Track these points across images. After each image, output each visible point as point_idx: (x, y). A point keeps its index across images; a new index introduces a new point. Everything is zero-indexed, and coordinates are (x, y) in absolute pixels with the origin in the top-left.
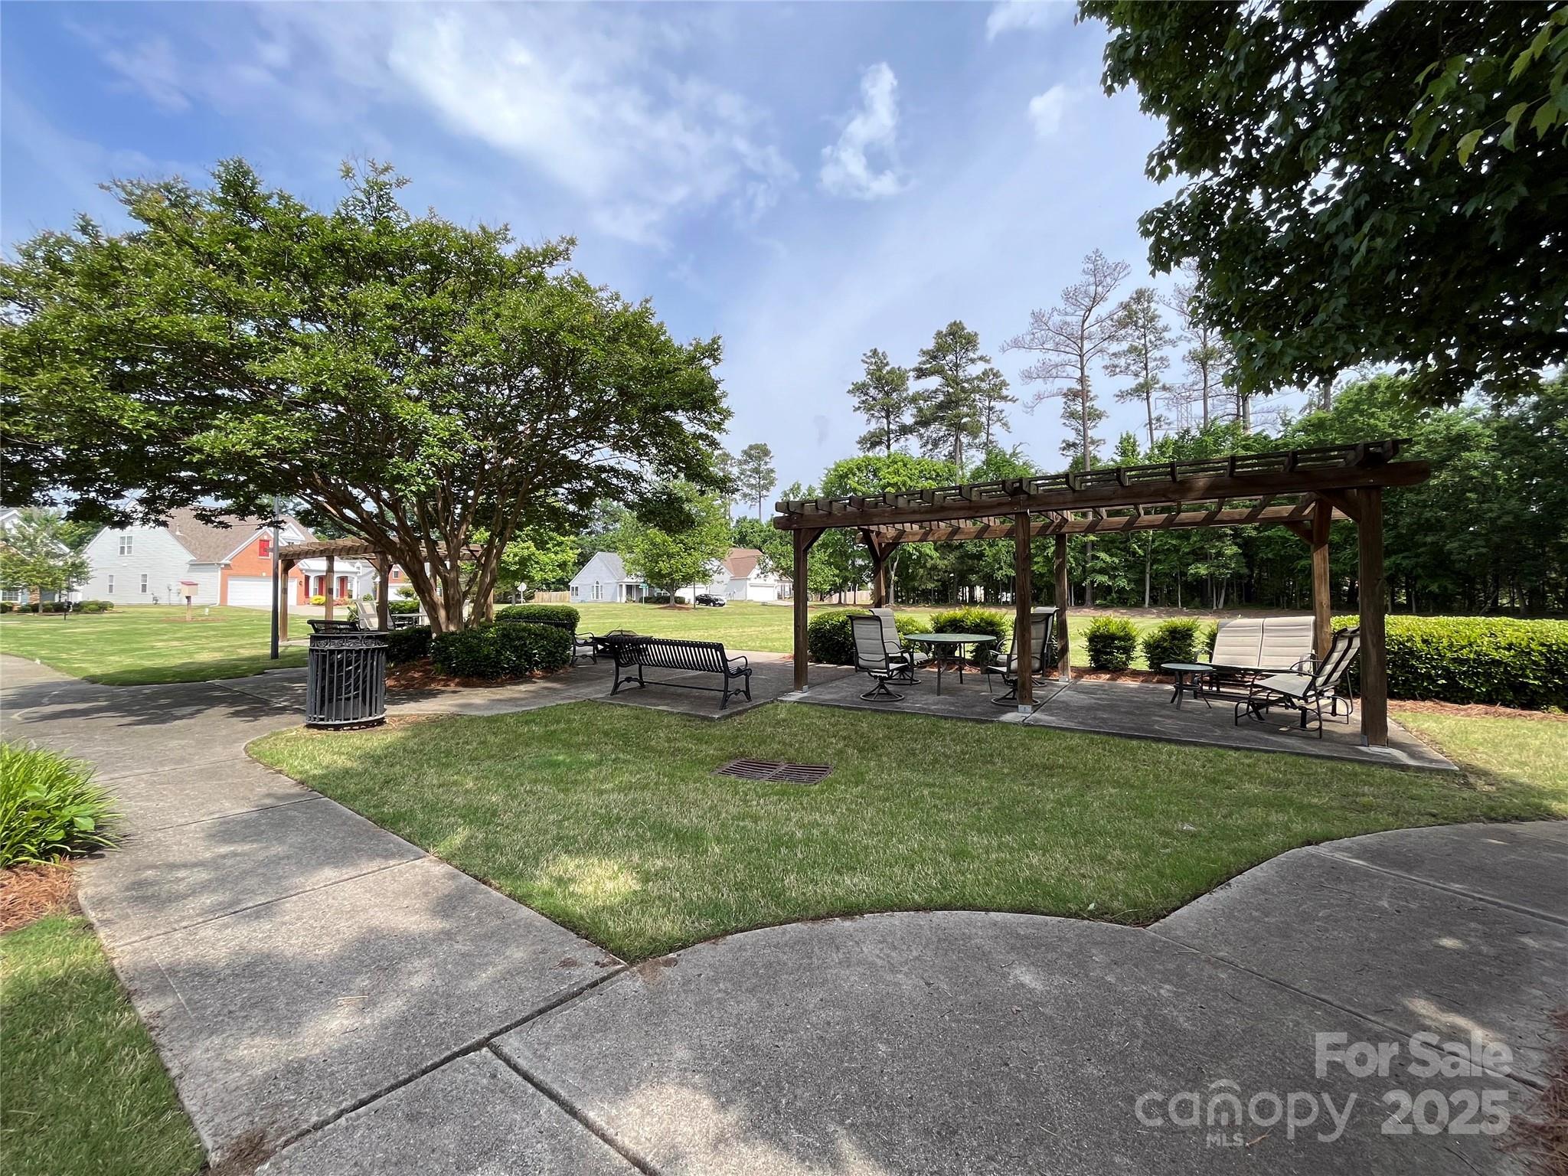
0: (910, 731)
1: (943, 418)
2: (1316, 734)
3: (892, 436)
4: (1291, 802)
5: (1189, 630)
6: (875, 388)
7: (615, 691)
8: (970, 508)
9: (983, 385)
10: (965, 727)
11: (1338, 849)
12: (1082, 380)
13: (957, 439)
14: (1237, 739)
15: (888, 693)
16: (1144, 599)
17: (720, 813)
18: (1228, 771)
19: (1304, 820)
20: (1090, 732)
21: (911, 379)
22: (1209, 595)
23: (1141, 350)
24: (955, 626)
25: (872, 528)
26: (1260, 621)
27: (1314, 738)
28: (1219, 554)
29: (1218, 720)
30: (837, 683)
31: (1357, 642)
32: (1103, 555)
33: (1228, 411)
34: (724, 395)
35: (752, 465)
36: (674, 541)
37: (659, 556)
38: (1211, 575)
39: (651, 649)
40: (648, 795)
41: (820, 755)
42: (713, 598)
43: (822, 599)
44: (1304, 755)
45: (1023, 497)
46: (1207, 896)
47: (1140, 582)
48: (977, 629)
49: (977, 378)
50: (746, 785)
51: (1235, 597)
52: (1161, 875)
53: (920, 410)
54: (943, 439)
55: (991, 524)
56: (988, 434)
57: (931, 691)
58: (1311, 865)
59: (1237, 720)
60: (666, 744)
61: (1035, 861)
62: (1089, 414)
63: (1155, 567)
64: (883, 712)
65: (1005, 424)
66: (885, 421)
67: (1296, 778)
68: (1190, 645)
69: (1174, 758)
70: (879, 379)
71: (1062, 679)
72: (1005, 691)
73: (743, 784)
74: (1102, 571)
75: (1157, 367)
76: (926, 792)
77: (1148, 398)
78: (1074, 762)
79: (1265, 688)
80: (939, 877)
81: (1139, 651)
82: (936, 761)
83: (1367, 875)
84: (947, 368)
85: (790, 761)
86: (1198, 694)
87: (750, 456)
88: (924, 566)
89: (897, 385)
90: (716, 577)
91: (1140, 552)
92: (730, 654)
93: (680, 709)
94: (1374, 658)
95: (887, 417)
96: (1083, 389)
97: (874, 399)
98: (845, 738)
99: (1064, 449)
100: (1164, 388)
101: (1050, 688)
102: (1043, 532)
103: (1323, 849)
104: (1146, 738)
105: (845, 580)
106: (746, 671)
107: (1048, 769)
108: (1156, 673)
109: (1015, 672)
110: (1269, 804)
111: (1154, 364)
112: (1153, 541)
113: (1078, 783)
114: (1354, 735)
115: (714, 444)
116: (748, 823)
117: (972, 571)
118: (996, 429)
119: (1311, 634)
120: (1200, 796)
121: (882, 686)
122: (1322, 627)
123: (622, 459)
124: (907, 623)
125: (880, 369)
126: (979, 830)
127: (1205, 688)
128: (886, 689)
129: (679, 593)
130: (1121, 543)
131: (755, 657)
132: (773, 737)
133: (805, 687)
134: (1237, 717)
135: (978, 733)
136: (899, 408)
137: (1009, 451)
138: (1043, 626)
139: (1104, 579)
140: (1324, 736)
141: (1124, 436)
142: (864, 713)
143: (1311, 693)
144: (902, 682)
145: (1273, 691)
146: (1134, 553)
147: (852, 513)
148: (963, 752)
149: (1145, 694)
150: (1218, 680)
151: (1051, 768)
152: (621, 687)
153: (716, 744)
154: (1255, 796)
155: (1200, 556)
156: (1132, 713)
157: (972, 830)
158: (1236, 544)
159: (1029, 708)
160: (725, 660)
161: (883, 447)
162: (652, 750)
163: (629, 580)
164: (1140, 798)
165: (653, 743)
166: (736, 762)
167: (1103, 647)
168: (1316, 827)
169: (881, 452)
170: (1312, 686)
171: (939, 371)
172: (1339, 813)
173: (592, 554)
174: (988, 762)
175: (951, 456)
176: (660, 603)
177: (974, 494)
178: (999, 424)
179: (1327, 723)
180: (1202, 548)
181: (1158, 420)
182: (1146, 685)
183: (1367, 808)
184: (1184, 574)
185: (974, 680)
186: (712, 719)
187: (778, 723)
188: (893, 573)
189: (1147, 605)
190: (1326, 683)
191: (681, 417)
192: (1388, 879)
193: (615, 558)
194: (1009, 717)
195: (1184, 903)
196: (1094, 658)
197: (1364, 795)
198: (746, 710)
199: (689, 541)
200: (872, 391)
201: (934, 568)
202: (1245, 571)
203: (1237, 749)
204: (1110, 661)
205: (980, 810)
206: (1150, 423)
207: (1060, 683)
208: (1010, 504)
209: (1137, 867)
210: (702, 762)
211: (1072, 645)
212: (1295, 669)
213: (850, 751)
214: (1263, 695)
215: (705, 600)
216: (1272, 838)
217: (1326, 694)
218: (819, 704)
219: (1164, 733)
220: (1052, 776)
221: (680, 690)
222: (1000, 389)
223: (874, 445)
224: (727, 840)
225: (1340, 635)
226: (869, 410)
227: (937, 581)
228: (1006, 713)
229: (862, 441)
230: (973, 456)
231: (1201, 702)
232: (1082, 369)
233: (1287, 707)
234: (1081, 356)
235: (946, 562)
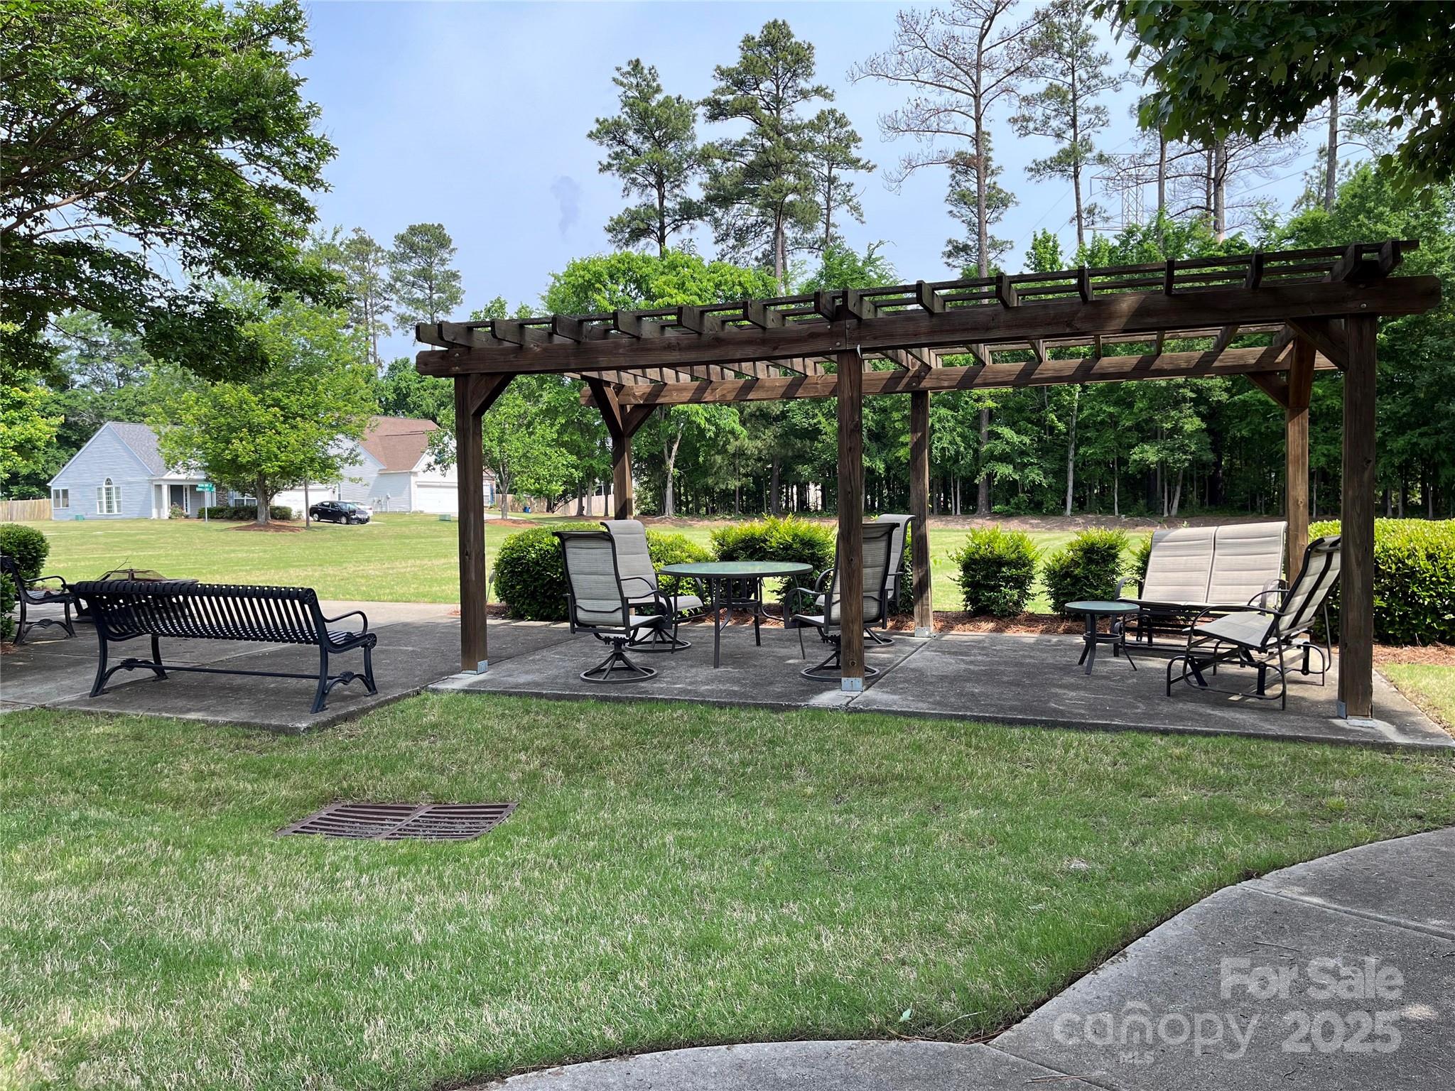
0: (659, 730)
1: (754, 193)
2: (1277, 704)
3: (667, 220)
4: (1232, 812)
5: (1112, 547)
6: (637, 131)
7: (99, 689)
8: (763, 342)
9: (819, 139)
10: (752, 719)
11: (1287, 882)
12: (979, 138)
13: (778, 230)
14: (1167, 716)
15: (630, 668)
16: (1064, 503)
17: (273, 911)
18: (1150, 769)
19: (1248, 839)
20: (951, 717)
21: (701, 120)
22: (1159, 494)
23: (1066, 93)
24: (753, 548)
25: (609, 376)
26: (1211, 530)
27: (1274, 710)
28: (1177, 430)
29: (1144, 690)
30: (545, 653)
31: (1337, 560)
32: (1007, 432)
33: (1194, 202)
34: (313, 111)
35: (416, 264)
36: (262, 401)
37: (232, 429)
38: (1162, 463)
39: (197, 605)
40: (130, 887)
41: (493, 785)
42: (345, 508)
43: (550, 509)
44: (1257, 736)
45: (850, 323)
46: (1089, 976)
47: (1060, 474)
48: (786, 553)
49: (811, 126)
50: (338, 850)
51: (1194, 497)
52: (1024, 949)
53: (715, 176)
54: (756, 229)
55: (810, 373)
56: (828, 225)
57: (703, 662)
58: (1245, 911)
59: (1170, 688)
60: (193, 786)
61: (827, 945)
62: (989, 198)
63: (1081, 451)
64: (618, 700)
65: (855, 209)
66: (655, 192)
67: (1241, 773)
68: (1113, 572)
69: (1073, 751)
70: (644, 116)
71: (922, 632)
72: (823, 655)
73: (335, 849)
74: (1004, 458)
75: (1091, 124)
76: (669, 838)
77: (1076, 176)
78: (920, 767)
79: (1210, 636)
80: (657, 990)
81: (1039, 586)
82: (697, 781)
83: (1322, 917)
84: (761, 103)
85: (437, 800)
86: (1121, 649)
87: (412, 247)
88: (723, 451)
89: (677, 130)
90: (346, 470)
91: (1061, 426)
92: (328, 608)
93: (234, 716)
94: (1358, 584)
95: (660, 185)
96: (979, 155)
97: (636, 152)
98: (543, 751)
99: (950, 255)
100: (1101, 159)
101: (898, 647)
102: (890, 386)
103: (1266, 885)
104: (1034, 723)
105: (590, 474)
106: (366, 640)
107: (878, 783)
108: (1062, 618)
109: (836, 623)
110: (1203, 818)
111: (1087, 117)
112: (1080, 409)
113: (920, 803)
114: (1329, 702)
115: (301, 208)
116: (327, 926)
117: (802, 458)
118: (840, 215)
119: (1280, 549)
120: (1104, 813)
121: (618, 655)
122: (1296, 537)
123: (101, 229)
124: (670, 547)
125: (645, 98)
126: (747, 899)
127: (1130, 638)
128: (626, 661)
129: (279, 500)
130: (1033, 411)
131: (382, 614)
132: (409, 758)
133: (482, 664)
134: (1169, 682)
135: (772, 729)
136: (680, 171)
137: (862, 255)
138: (883, 544)
139: (1004, 470)
140: (1288, 706)
141: (1040, 237)
142: (584, 705)
143: (1273, 640)
144: (658, 647)
145: (1223, 639)
146: (1052, 429)
147: (562, 346)
148: (744, 764)
149: (1041, 651)
150: (1150, 625)
151: (882, 782)
152: (114, 679)
153: (295, 778)
154: (1184, 807)
155: (1147, 432)
156: (1018, 684)
157: (735, 898)
158: (1198, 414)
159: (858, 682)
160: (320, 619)
161: (652, 240)
162: (159, 797)
163: (178, 476)
164: (1012, 821)
165: (164, 785)
166: (332, 808)
167: (986, 577)
168: (1264, 849)
169: (648, 248)
170: (1273, 629)
171: (746, 109)
172: (1297, 824)
173: (95, 427)
174: (781, 777)
175: (768, 260)
176: (241, 519)
177: (770, 316)
178: (846, 207)
179: (1295, 687)
180: (1151, 420)
181: (1091, 212)
182: (1047, 637)
183: (1337, 813)
184: (1123, 462)
185: (780, 639)
186: (293, 732)
187: (422, 732)
188: (671, 463)
189: (1068, 512)
190: (1294, 624)
191: (230, 151)
192: (1347, 924)
193: (143, 436)
194: (826, 699)
195: (1053, 992)
196: (971, 598)
197: (1333, 794)
198: (365, 711)
199: (293, 403)
200: (632, 138)
201: (740, 453)
202: (1209, 456)
203: (1165, 733)
204: (995, 601)
205: (755, 862)
206: (1079, 217)
207: (916, 639)
208: (831, 335)
209: (989, 938)
210: (262, 814)
211: (936, 578)
212: (1255, 604)
213: (549, 773)
214: (1209, 646)
215: (328, 513)
216: (1197, 872)
217: (1295, 641)
218: (504, 693)
219: (1062, 713)
220: (884, 794)
221: (239, 680)
222: (847, 146)
223: (637, 235)
224: (273, 961)
225: (1316, 546)
226: (627, 171)
227: (746, 475)
228: (821, 691)
229: (615, 228)
230: (803, 263)
231: (1123, 661)
232: (978, 120)
233: (1243, 664)
234: (977, 97)
235: (759, 444)
